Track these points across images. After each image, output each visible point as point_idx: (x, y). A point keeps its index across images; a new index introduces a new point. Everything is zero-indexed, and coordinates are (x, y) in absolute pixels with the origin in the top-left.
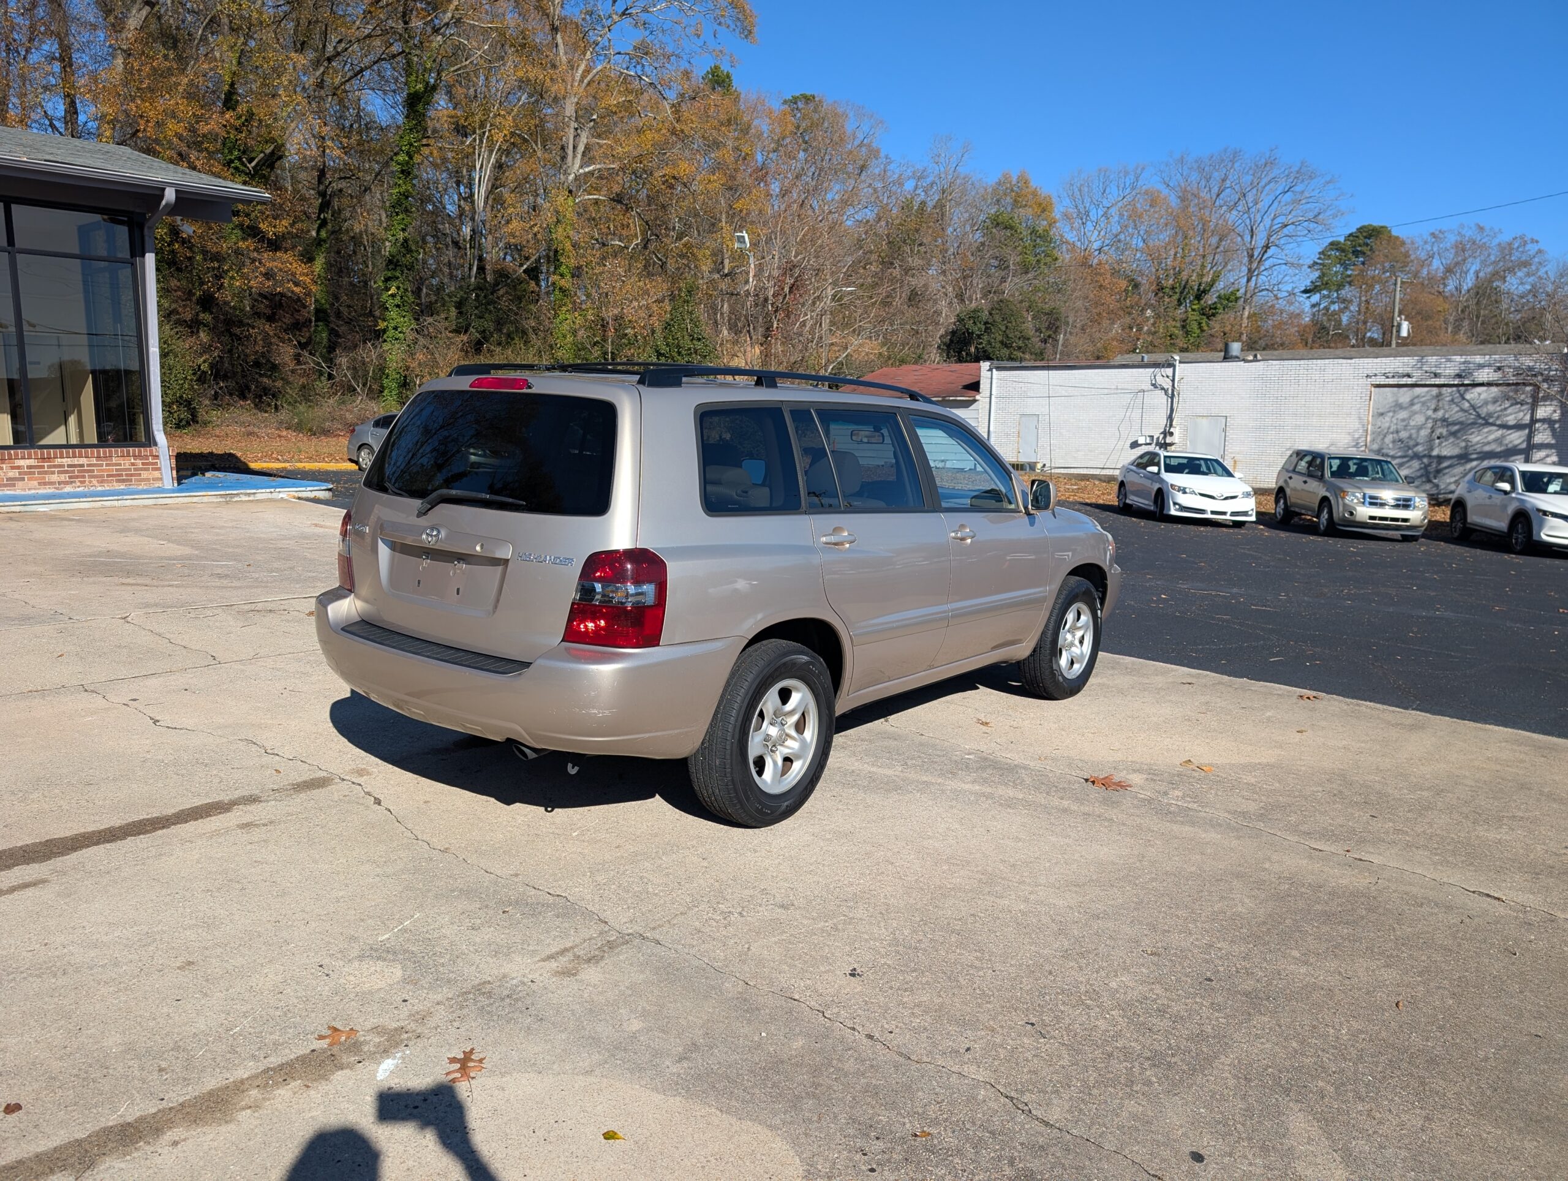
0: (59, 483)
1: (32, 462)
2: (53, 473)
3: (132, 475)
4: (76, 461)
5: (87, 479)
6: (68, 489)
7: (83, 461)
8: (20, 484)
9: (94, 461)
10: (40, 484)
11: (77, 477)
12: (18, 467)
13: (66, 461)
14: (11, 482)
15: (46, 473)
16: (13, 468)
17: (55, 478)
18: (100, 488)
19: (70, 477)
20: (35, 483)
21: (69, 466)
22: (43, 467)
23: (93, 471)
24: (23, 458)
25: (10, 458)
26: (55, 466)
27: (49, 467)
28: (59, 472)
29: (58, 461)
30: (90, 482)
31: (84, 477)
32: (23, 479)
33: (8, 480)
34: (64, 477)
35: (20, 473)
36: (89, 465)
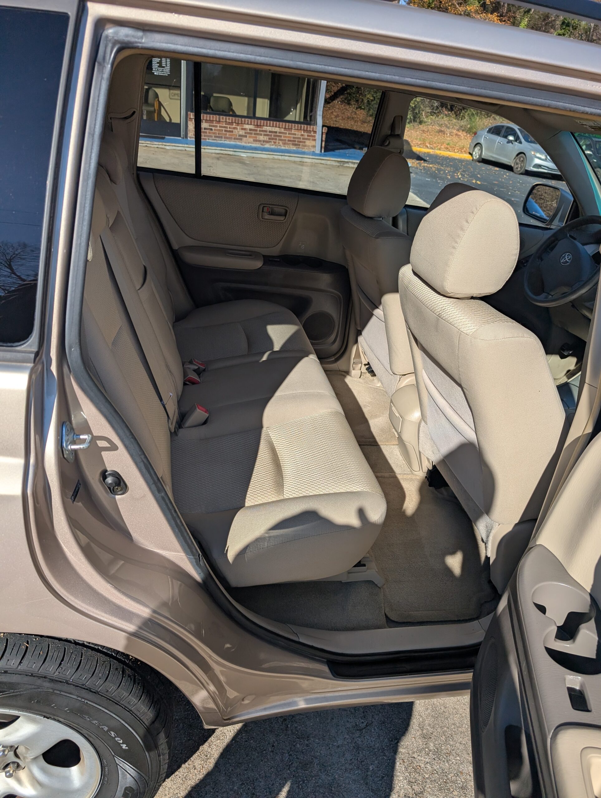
0: (264, 141)
1: (252, 127)
2: (261, 135)
3: (300, 142)
4: (274, 129)
5: (277, 141)
6: (267, 146)
7: (277, 129)
8: (244, 139)
9: (283, 130)
10: (254, 140)
11: (273, 139)
12: (245, 129)
13: (269, 129)
14: (241, 137)
15: (258, 134)
16: (242, 129)
17: (262, 138)
18: (283, 148)
19: (269, 139)
20: (252, 140)
21: (270, 132)
22: (256, 130)
23: (281, 136)
24: (248, 124)
25: (242, 123)
26: (263, 131)
27: (260, 131)
28: (265, 135)
29: (265, 128)
30: (279, 143)
31: (276, 139)
32: (246, 137)
33: (240, 136)
34: (266, 138)
35: (245, 133)
36: (280, 133)
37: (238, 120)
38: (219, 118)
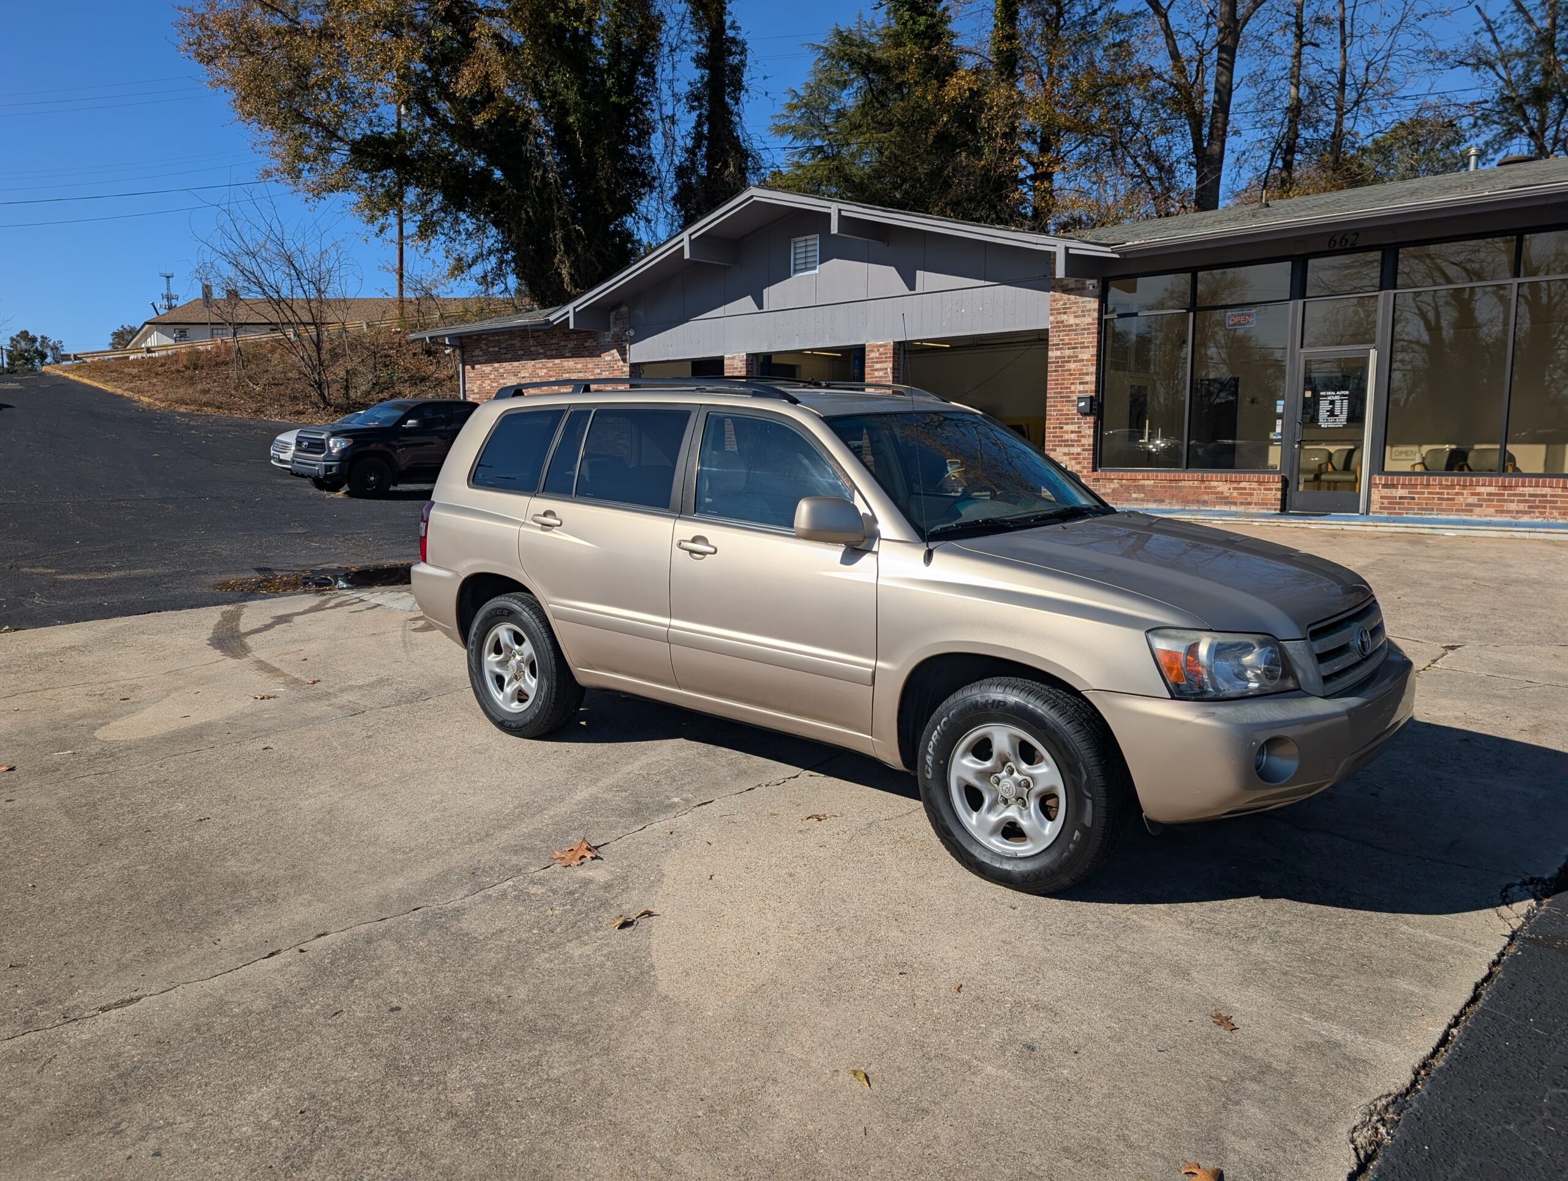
0: (1517, 512)
1: (1492, 490)
2: (1512, 501)
4: (1539, 491)
5: (1548, 510)
6: (1525, 519)
7: (1547, 491)
8: (1477, 510)
9: (1559, 492)
10: (1497, 511)
11: (1538, 507)
12: (1478, 494)
13: (1528, 490)
14: (1469, 508)
15: (1505, 501)
16: (1472, 494)
17: (1513, 506)
18: (1560, 521)
19: (1530, 507)
20: (1492, 510)
21: (1531, 495)
22: (1503, 495)
23: (1556, 502)
24: (1484, 485)
25: (1471, 485)
26: (1515, 495)
27: (1509, 495)
28: (1519, 501)
29: (1520, 490)
30: (1551, 513)
31: (1545, 507)
32: (1481, 506)
33: (1467, 505)
34: (1522, 507)
35: (1479, 500)
36: (1552, 496)
37: (1465, 481)
38: (1428, 480)
